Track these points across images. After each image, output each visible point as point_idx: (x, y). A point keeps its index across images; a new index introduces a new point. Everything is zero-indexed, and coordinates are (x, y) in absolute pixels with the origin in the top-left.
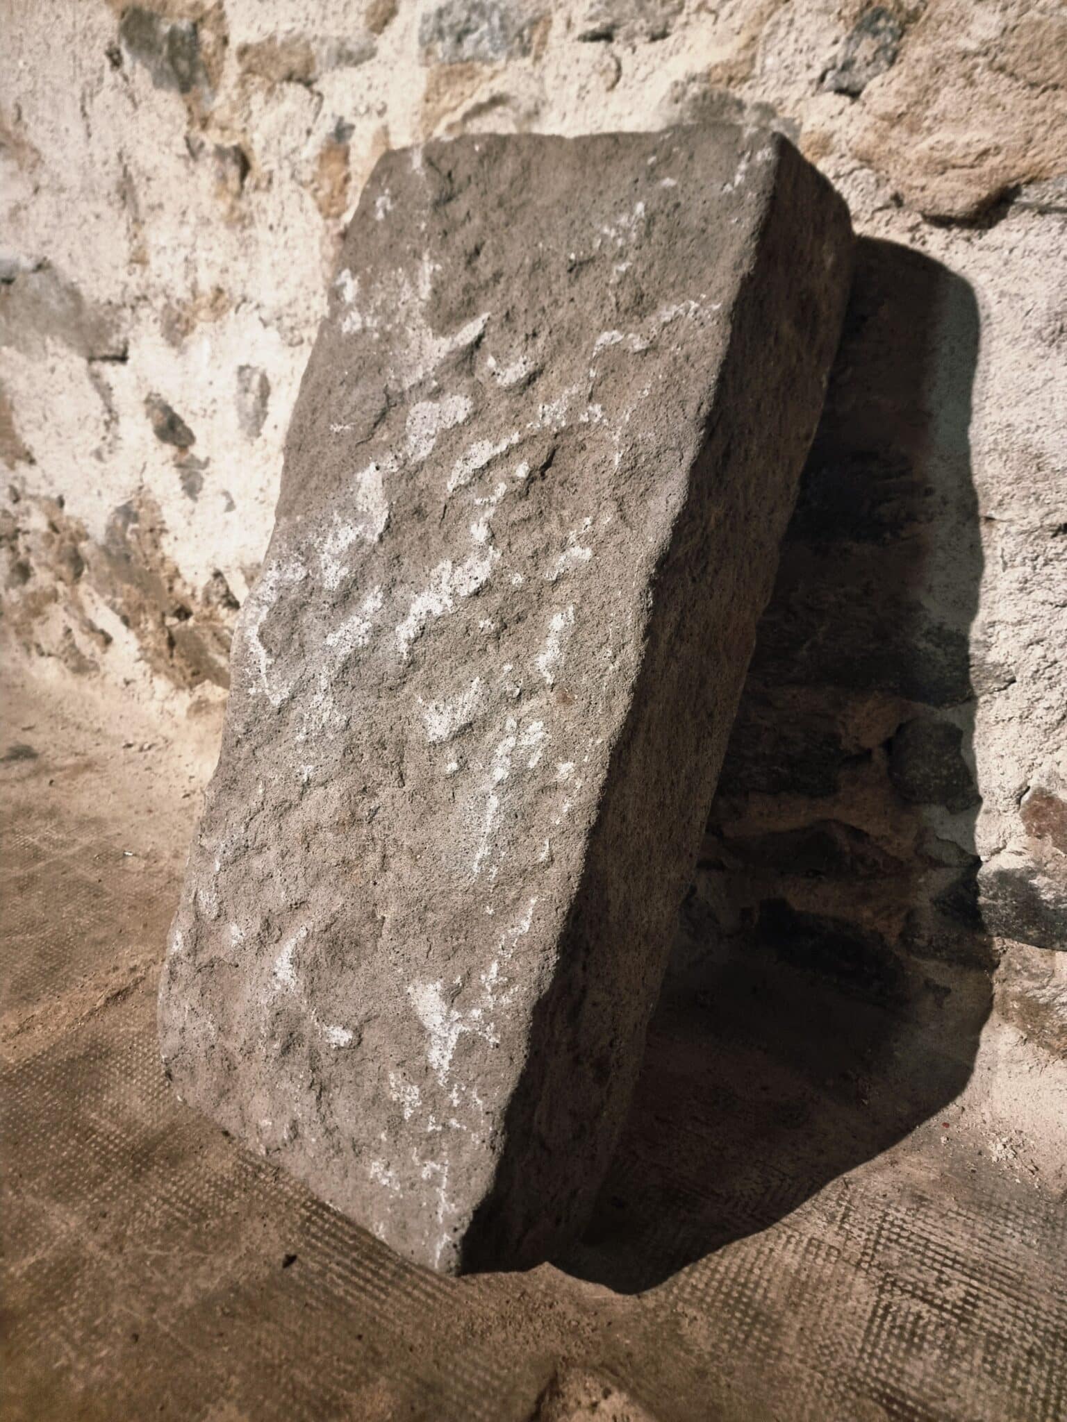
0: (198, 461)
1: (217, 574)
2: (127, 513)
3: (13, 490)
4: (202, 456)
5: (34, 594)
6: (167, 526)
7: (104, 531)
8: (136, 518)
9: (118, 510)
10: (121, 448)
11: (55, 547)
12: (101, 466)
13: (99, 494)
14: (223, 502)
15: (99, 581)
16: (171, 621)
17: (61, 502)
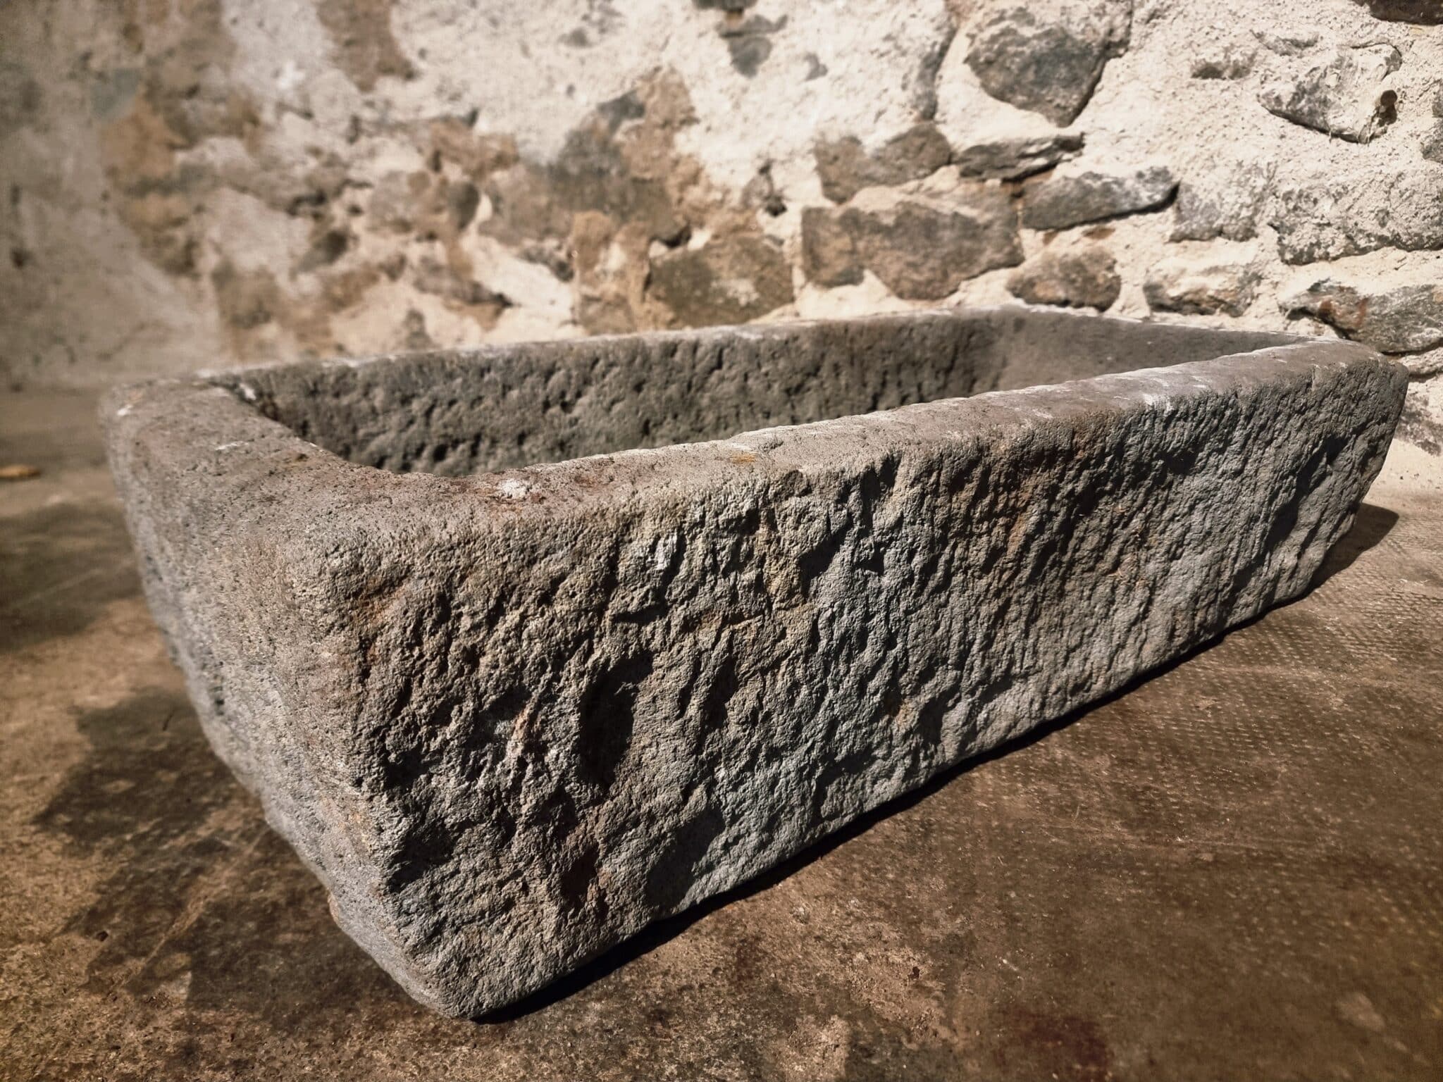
0: (768, 23)
1: (765, 170)
2: (625, 107)
3: (356, 122)
4: (772, 16)
5: (347, 278)
6: (698, 113)
7: (562, 142)
8: (640, 111)
9: (603, 108)
10: (621, 25)
11: (430, 192)
12: (583, 52)
13: (570, 90)
14: (806, 67)
15: (514, 223)
16: (658, 250)
17: (472, 118)
